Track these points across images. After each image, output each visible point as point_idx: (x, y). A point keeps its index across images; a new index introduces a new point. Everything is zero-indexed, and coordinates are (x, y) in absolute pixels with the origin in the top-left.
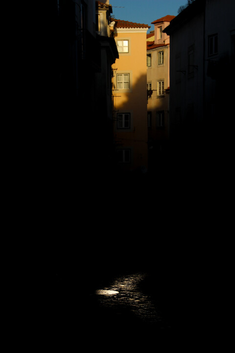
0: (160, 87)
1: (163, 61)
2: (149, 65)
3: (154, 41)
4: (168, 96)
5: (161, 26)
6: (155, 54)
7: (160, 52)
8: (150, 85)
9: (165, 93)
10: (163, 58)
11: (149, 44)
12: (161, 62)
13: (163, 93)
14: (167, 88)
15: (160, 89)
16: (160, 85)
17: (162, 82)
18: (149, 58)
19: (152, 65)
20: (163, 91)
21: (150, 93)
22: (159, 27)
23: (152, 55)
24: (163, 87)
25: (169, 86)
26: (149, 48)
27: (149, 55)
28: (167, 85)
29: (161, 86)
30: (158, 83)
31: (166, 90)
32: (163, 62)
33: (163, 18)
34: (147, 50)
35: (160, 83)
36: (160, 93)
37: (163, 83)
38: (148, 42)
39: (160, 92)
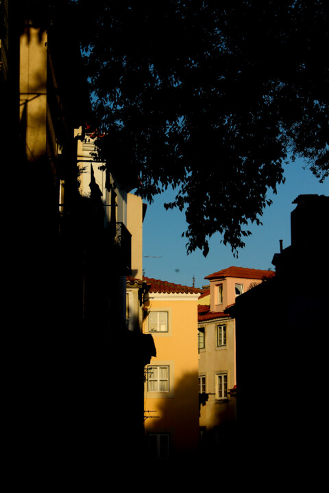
0: (221, 385)
1: (225, 340)
2: (202, 346)
3: (209, 306)
4: (234, 401)
5: (221, 284)
6: (211, 328)
7: (220, 326)
8: (204, 379)
9: (229, 395)
10: (225, 336)
11: (202, 310)
12: (221, 342)
13: (226, 396)
14: (232, 388)
15: (221, 388)
16: (221, 381)
17: (223, 377)
18: (202, 334)
19: (206, 346)
20: (226, 392)
21: (204, 398)
22: (217, 285)
23: (207, 330)
24: (226, 385)
25: (235, 384)
26: (202, 317)
27: (202, 330)
28: (232, 383)
29: (223, 382)
30: (217, 377)
31: (231, 390)
32: (225, 343)
33: (224, 271)
34: (199, 321)
35: (220, 377)
36: (221, 395)
37: (226, 377)
38: (200, 307)
39: (220, 393)
